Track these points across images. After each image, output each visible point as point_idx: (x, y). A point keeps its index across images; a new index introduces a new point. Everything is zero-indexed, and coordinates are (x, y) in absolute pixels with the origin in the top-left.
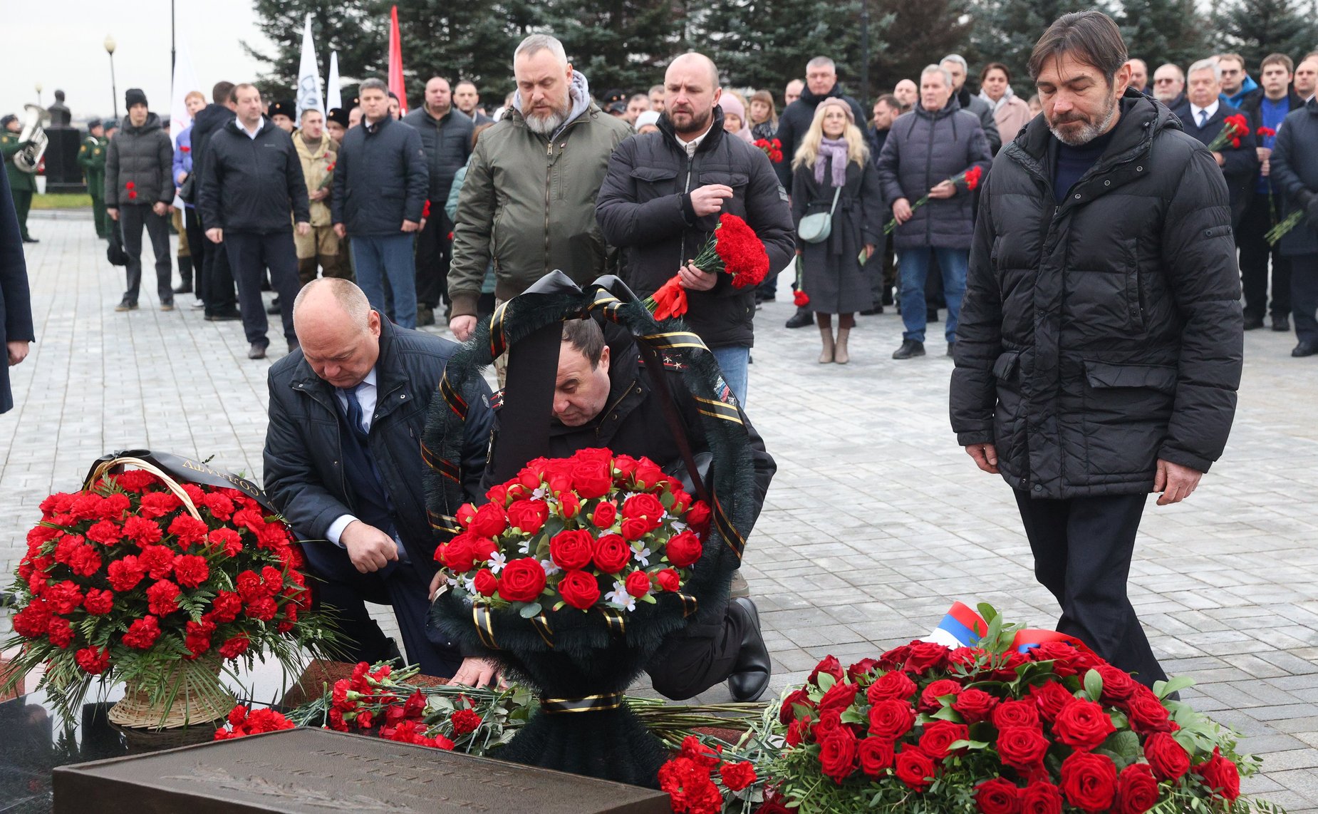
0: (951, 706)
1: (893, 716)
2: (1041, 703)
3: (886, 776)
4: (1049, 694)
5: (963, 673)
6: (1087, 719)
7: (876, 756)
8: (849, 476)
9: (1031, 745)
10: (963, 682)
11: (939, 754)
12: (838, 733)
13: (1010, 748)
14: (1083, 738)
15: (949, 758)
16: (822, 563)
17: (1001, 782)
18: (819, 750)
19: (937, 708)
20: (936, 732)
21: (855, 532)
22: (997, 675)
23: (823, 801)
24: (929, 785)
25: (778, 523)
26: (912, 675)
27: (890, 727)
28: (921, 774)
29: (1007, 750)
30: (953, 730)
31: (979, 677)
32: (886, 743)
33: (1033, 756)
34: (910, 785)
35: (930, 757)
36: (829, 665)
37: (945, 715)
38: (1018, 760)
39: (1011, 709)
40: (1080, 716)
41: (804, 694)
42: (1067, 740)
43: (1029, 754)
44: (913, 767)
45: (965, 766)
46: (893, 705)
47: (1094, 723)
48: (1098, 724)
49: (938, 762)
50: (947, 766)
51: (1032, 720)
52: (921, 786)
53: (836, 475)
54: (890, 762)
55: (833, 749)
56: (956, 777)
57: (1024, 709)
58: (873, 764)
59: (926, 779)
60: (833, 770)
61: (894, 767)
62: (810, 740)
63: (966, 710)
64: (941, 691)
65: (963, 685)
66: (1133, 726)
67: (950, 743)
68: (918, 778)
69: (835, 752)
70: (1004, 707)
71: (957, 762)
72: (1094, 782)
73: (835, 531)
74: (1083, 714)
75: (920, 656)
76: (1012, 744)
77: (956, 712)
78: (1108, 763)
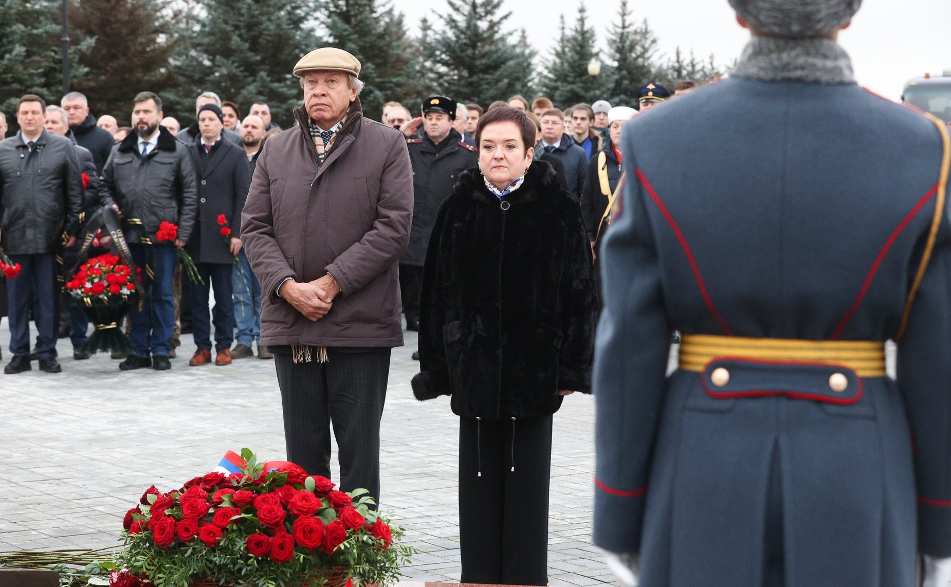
0: (230, 500)
1: (196, 507)
2: (281, 495)
3: (193, 540)
4: (285, 491)
5: (235, 484)
6: (307, 501)
7: (187, 530)
8: (107, 457)
9: (276, 514)
10: (237, 488)
11: (224, 524)
12: (164, 520)
13: (265, 516)
14: (305, 510)
15: (230, 525)
16: (100, 508)
17: (260, 534)
18: (151, 534)
19: (221, 501)
20: (222, 513)
21: (121, 490)
22: (256, 483)
23: (155, 562)
24: (219, 542)
25: (57, 487)
26: (205, 489)
27: (195, 513)
28: (214, 536)
29: (263, 517)
30: (232, 511)
31: (244, 486)
32: (193, 522)
33: (278, 519)
34: (208, 544)
35: (219, 527)
36: (152, 490)
37: (226, 504)
38: (269, 522)
39: (264, 498)
40: (303, 499)
41: (138, 510)
42: (296, 512)
43: (276, 518)
44: (210, 533)
45: (239, 530)
46: (196, 501)
47: (310, 502)
48: (313, 502)
49: (224, 529)
50: (229, 529)
51: (276, 503)
52: (214, 543)
53: (95, 456)
54: (195, 533)
55: (161, 529)
56: (234, 535)
57: (272, 497)
58: (185, 535)
59: (217, 538)
60: (162, 541)
61: (198, 535)
62: (146, 529)
63: (238, 501)
64: (223, 493)
65: (236, 491)
66: (332, 506)
67: (231, 517)
68: (213, 539)
69: (162, 530)
70: (260, 498)
71: (235, 527)
72: (311, 531)
73: (106, 490)
74: (305, 498)
75: (209, 478)
76: (265, 513)
77: (234, 503)
78: (319, 522)
